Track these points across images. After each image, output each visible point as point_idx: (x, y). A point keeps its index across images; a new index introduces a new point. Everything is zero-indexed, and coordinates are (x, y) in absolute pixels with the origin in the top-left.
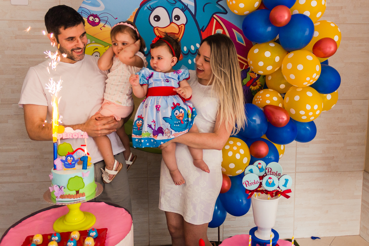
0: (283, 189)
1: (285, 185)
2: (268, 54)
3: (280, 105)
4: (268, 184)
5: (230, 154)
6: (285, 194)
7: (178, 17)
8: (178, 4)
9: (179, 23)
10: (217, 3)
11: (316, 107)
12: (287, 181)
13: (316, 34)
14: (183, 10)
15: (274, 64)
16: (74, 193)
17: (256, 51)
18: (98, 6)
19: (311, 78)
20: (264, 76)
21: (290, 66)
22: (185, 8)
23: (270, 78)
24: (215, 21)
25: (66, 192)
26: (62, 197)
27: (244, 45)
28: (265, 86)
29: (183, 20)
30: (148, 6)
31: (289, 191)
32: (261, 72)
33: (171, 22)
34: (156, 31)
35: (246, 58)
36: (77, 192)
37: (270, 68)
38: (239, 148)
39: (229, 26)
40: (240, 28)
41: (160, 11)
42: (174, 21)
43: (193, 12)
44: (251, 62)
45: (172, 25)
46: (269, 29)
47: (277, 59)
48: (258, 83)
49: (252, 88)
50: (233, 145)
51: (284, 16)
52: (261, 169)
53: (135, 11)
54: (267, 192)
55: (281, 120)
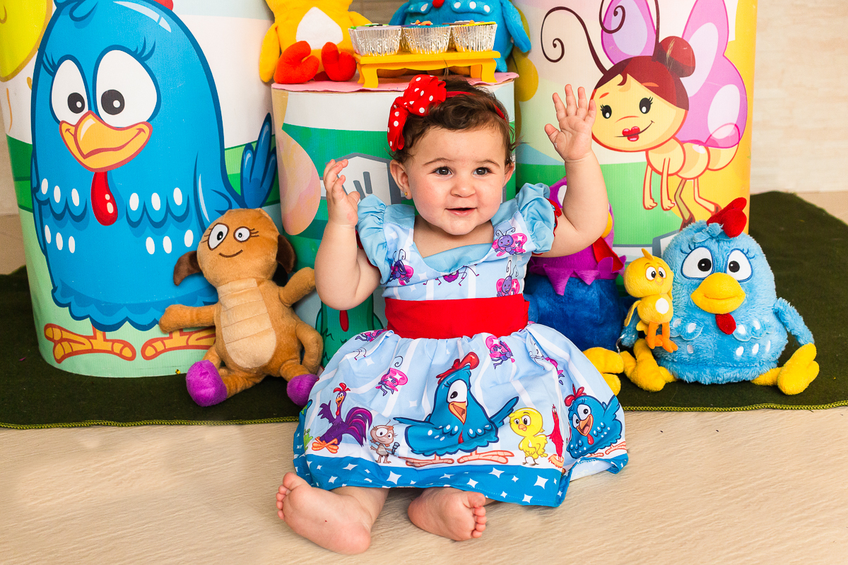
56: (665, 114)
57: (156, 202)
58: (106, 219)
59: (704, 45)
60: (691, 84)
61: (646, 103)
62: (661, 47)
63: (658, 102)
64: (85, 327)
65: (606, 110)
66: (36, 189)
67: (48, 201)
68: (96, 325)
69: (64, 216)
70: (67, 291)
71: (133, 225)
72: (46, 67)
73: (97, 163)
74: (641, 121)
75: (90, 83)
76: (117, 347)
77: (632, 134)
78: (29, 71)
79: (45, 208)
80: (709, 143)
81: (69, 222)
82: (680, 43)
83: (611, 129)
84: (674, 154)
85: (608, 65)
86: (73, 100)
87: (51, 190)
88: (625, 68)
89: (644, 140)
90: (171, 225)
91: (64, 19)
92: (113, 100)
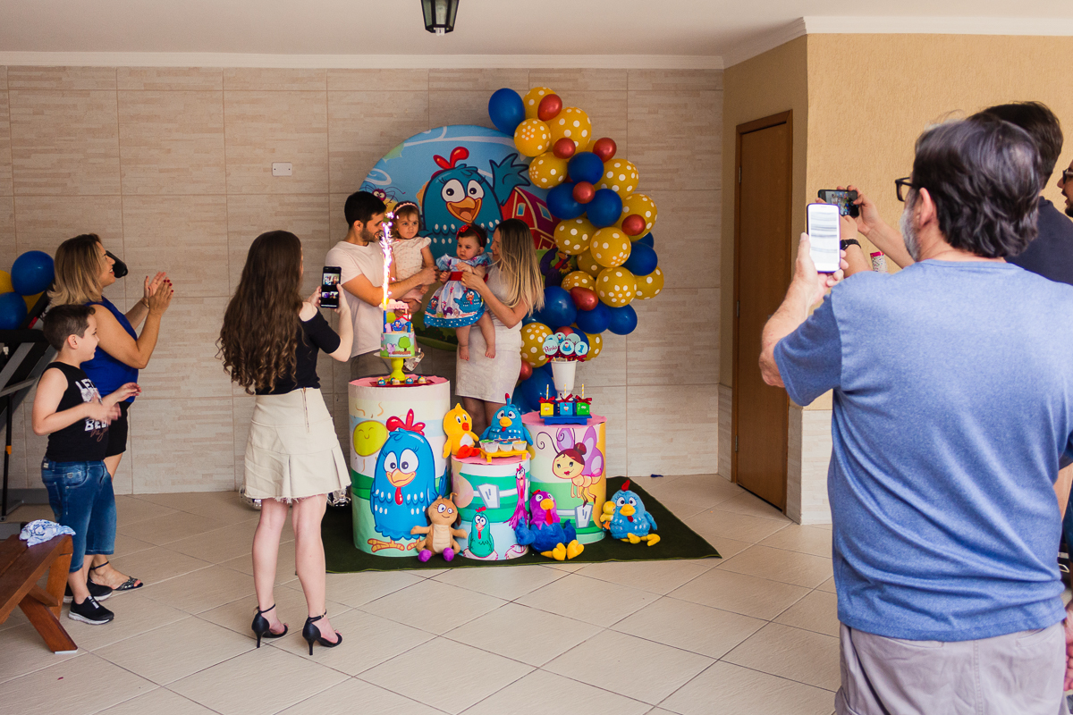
0: (579, 354)
1: (581, 351)
2: (574, 232)
3: (591, 288)
4: (565, 348)
5: (532, 337)
6: (582, 359)
7: (474, 191)
8: (475, 175)
9: (475, 196)
10: (518, 173)
11: (625, 288)
12: (582, 347)
13: (626, 210)
14: (480, 183)
15: (583, 244)
16: (403, 350)
17: (562, 228)
18: (385, 179)
19: (618, 258)
20: (576, 257)
21: (596, 244)
22: (482, 181)
23: (580, 258)
24: (516, 194)
25: (397, 349)
26: (394, 353)
27: (551, 220)
28: (576, 268)
29: (480, 193)
30: (440, 178)
31: (585, 356)
32: (568, 252)
33: (466, 196)
34: (449, 206)
35: (553, 235)
36: (405, 349)
37: (577, 247)
38: (542, 331)
39: (533, 200)
40: (545, 201)
41: (454, 184)
42: (469, 194)
43: (492, 185)
44: (557, 241)
45: (468, 199)
46: (575, 205)
47: (585, 237)
48: (569, 265)
49: (562, 271)
50: (536, 329)
51: (587, 193)
52: (561, 341)
53: (426, 184)
54: (563, 356)
55: (588, 302)
56: (578, 467)
57: (415, 497)
58: (399, 503)
59: (589, 445)
60: (585, 457)
61: (571, 463)
62: (576, 446)
63: (575, 463)
64: (388, 539)
65: (559, 465)
66: (372, 493)
67: (378, 497)
68: (392, 538)
69: (384, 502)
70: (382, 527)
71: (408, 504)
72: (383, 453)
73: (398, 485)
74: (570, 469)
75: (398, 460)
76: (399, 546)
77: (567, 473)
78: (377, 455)
79: (376, 499)
80: (592, 475)
81: (386, 504)
82: (582, 445)
83: (560, 472)
84: (580, 480)
85: (559, 451)
86: (392, 464)
87: (380, 493)
88: (565, 452)
89: (571, 475)
90: (419, 504)
91: (392, 439)
92: (405, 465)
